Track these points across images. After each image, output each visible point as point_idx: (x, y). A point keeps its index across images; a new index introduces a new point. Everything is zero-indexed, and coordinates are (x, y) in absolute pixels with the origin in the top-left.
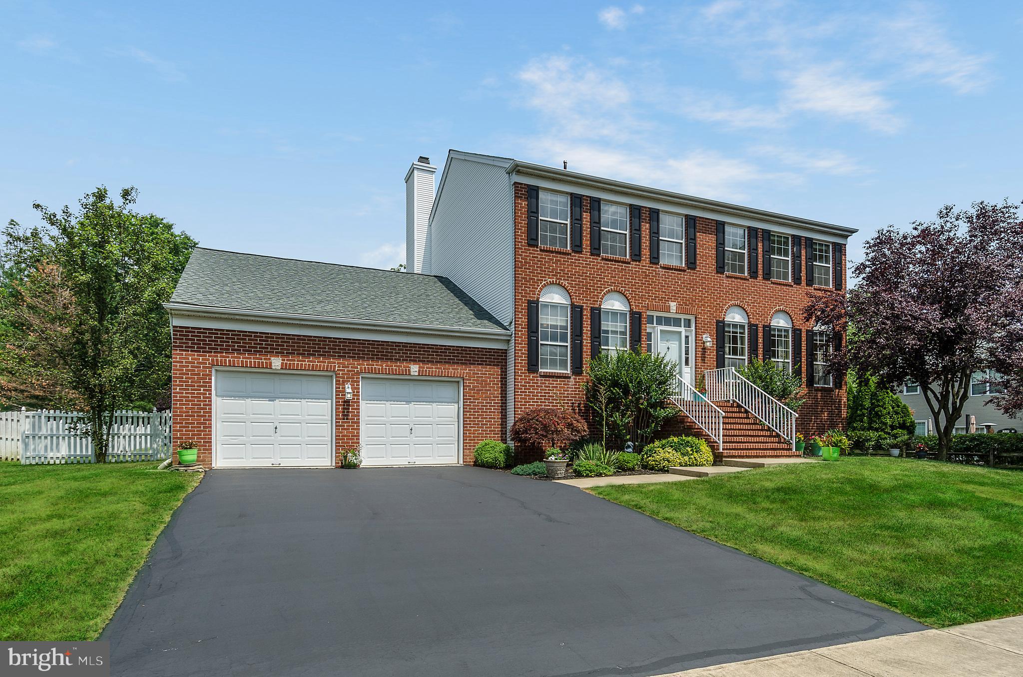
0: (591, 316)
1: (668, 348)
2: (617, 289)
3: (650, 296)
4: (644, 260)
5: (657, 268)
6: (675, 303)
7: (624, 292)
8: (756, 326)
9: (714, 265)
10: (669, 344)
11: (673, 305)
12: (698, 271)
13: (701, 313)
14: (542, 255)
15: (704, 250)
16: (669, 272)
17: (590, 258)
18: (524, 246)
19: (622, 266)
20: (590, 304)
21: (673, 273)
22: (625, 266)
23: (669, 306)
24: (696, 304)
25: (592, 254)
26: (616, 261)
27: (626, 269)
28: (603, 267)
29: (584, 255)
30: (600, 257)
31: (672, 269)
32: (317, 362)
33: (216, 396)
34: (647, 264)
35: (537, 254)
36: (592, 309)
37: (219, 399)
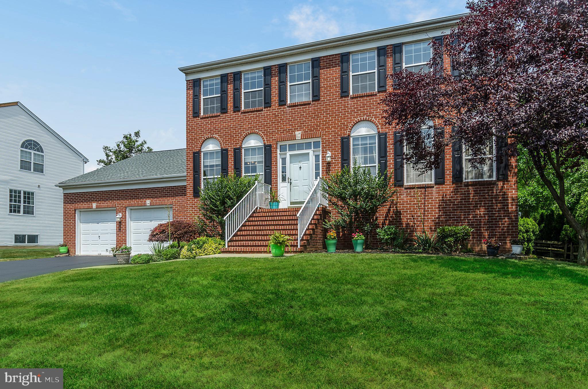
0: (233, 154)
1: (300, 168)
2: (252, 131)
3: (279, 131)
4: (273, 105)
5: (285, 108)
6: (300, 132)
7: (258, 132)
8: (385, 134)
9: (338, 92)
10: (301, 164)
11: (298, 134)
12: (322, 101)
13: (325, 135)
14: (202, 121)
15: (328, 82)
16: (295, 109)
17: (233, 115)
18: (191, 119)
19: (257, 114)
20: (234, 146)
21: (299, 108)
22: (259, 114)
23: (295, 135)
24: (320, 128)
25: (234, 112)
26: (251, 112)
27: (259, 116)
28: (242, 118)
29: (229, 113)
30: (240, 112)
31: (298, 106)
32: (109, 203)
33: (80, 222)
34: (277, 107)
35: (199, 122)
36: (235, 149)
37: (81, 224)
